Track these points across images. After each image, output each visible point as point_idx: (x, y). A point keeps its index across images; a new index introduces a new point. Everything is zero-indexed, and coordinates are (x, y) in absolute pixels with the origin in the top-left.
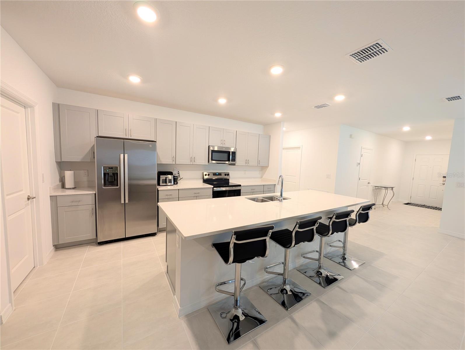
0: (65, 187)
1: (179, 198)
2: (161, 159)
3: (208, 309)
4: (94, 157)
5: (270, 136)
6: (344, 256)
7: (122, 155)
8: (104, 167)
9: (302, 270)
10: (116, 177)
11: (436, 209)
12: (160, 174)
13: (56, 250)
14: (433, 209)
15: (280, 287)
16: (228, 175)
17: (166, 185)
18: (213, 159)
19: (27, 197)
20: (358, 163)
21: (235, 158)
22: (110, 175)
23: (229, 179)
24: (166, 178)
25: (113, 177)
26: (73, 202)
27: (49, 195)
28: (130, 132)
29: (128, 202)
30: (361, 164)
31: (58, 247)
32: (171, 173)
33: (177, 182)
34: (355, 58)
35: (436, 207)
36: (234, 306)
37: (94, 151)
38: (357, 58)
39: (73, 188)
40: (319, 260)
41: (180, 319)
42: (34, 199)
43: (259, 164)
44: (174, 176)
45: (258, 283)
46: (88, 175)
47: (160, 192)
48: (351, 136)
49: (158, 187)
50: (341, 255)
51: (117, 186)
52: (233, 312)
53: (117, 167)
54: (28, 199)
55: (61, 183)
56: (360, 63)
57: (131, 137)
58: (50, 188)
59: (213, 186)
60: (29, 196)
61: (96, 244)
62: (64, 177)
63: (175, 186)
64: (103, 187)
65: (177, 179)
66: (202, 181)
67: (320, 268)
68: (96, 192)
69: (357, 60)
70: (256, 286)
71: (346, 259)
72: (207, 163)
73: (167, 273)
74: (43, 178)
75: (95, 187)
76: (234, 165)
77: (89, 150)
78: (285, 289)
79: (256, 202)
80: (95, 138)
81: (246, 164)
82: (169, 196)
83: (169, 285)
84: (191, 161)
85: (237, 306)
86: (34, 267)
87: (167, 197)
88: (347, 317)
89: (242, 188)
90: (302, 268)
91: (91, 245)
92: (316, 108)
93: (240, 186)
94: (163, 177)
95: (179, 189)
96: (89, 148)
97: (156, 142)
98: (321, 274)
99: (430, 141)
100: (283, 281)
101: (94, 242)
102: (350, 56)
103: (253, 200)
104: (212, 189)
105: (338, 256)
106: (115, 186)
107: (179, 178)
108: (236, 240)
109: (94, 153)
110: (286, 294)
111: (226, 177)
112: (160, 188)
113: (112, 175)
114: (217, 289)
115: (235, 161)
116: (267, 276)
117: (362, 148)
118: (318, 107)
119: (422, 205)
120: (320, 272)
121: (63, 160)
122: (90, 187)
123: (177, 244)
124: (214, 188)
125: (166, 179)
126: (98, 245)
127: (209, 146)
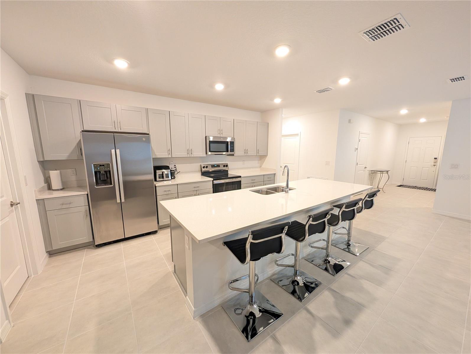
0: (52, 188)
1: (178, 193)
2: (155, 152)
3: (222, 307)
4: (82, 154)
5: (268, 123)
6: (348, 242)
7: (113, 151)
8: (94, 165)
9: (309, 259)
10: (108, 174)
11: (427, 190)
12: (156, 168)
13: (50, 256)
14: (425, 190)
15: (292, 278)
16: (227, 166)
17: (163, 180)
18: (211, 150)
19: (9, 203)
20: (356, 148)
21: (234, 148)
22: (102, 173)
23: (228, 171)
24: (163, 172)
25: (106, 175)
26: (63, 204)
27: (35, 199)
28: (119, 124)
29: (124, 201)
30: (358, 149)
31: (51, 253)
32: (167, 168)
33: (175, 176)
34: (369, 36)
35: (427, 188)
36: (249, 302)
37: (81, 147)
38: (370, 35)
39: (61, 189)
40: (327, 249)
41: (195, 320)
42: (19, 205)
43: (258, 153)
44: (171, 171)
45: (269, 276)
46: (77, 174)
47: (157, 188)
48: (350, 121)
49: (155, 183)
50: (346, 241)
51: (111, 184)
52: (248, 309)
53: (109, 164)
54: (12, 205)
55: (46, 184)
56: (373, 41)
57: (121, 130)
58: (35, 191)
59: (212, 179)
60: (12, 202)
61: (94, 246)
62: (50, 177)
63: (173, 180)
64: (95, 187)
65: (174, 173)
66: (200, 174)
67: (328, 256)
68: (88, 192)
69: (370, 39)
70: (267, 279)
71: (351, 246)
72: (205, 155)
73: (174, 273)
74: (26, 180)
75: (87, 186)
76: (233, 155)
77: (75, 145)
78: (296, 281)
79: (261, 194)
80: (81, 133)
81: (245, 154)
82: (167, 192)
83: (178, 285)
84: (188, 153)
85: (252, 302)
86: (28, 277)
87: (165, 193)
88: (359, 304)
89: (242, 179)
90: (309, 257)
91: (89, 248)
92: (318, 92)
93: (240, 177)
94: (159, 172)
95: (177, 184)
96: (75, 144)
97: (148, 134)
98: (329, 262)
99: (425, 124)
100: (294, 272)
101: (91, 245)
102: (364, 33)
103: (258, 192)
104: (212, 182)
105: (342, 243)
106: (109, 185)
107: (176, 172)
108: (253, 239)
109: (81, 149)
110: (297, 285)
111: (225, 168)
112: (157, 184)
113: (104, 173)
114: (231, 287)
115: (234, 151)
116: (277, 269)
117: (360, 133)
118: (320, 91)
119: (413, 187)
120: (327, 260)
121: (45, 159)
122: (80, 187)
123: (186, 246)
124: (214, 181)
125: (163, 174)
126: (96, 248)
127: (206, 137)
